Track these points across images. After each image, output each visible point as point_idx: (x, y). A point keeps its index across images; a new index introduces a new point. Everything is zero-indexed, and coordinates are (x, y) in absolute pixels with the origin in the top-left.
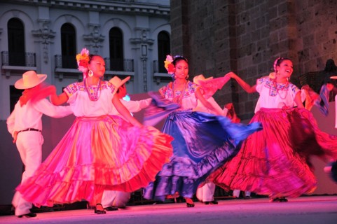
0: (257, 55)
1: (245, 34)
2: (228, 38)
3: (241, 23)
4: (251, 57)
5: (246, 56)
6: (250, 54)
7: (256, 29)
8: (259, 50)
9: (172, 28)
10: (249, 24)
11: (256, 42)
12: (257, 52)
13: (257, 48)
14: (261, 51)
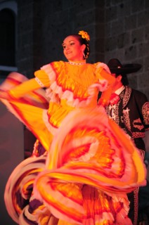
0: (131, 48)
1: (117, 20)
2: (94, 24)
3: (112, 5)
4: (123, 51)
5: (117, 49)
6: (122, 47)
7: (132, 14)
8: (134, 42)
9: (18, 7)
10: (122, 6)
11: (130, 32)
12: (131, 45)
13: (131, 40)
14: (137, 44)
